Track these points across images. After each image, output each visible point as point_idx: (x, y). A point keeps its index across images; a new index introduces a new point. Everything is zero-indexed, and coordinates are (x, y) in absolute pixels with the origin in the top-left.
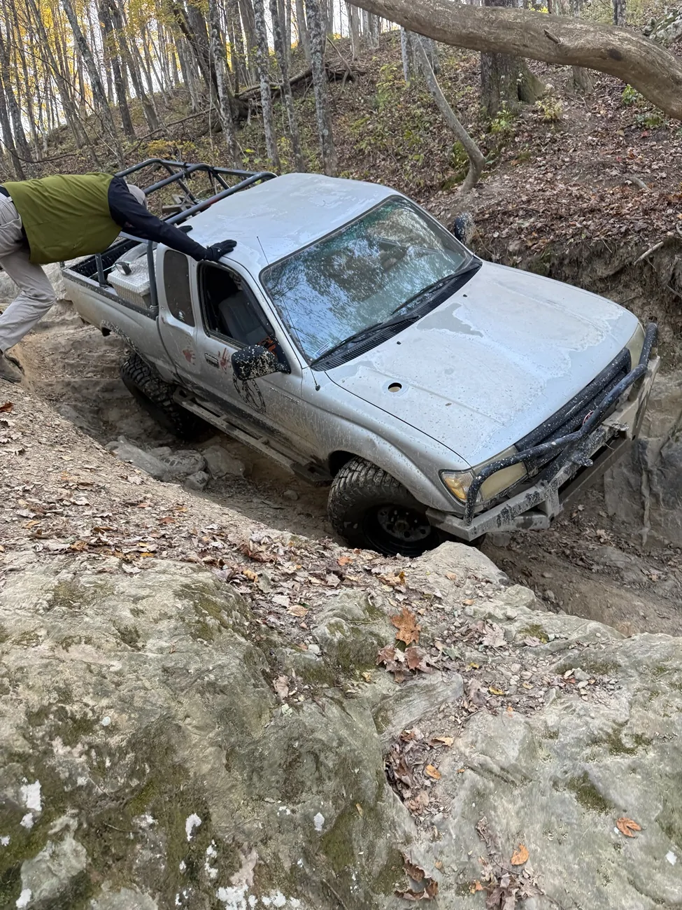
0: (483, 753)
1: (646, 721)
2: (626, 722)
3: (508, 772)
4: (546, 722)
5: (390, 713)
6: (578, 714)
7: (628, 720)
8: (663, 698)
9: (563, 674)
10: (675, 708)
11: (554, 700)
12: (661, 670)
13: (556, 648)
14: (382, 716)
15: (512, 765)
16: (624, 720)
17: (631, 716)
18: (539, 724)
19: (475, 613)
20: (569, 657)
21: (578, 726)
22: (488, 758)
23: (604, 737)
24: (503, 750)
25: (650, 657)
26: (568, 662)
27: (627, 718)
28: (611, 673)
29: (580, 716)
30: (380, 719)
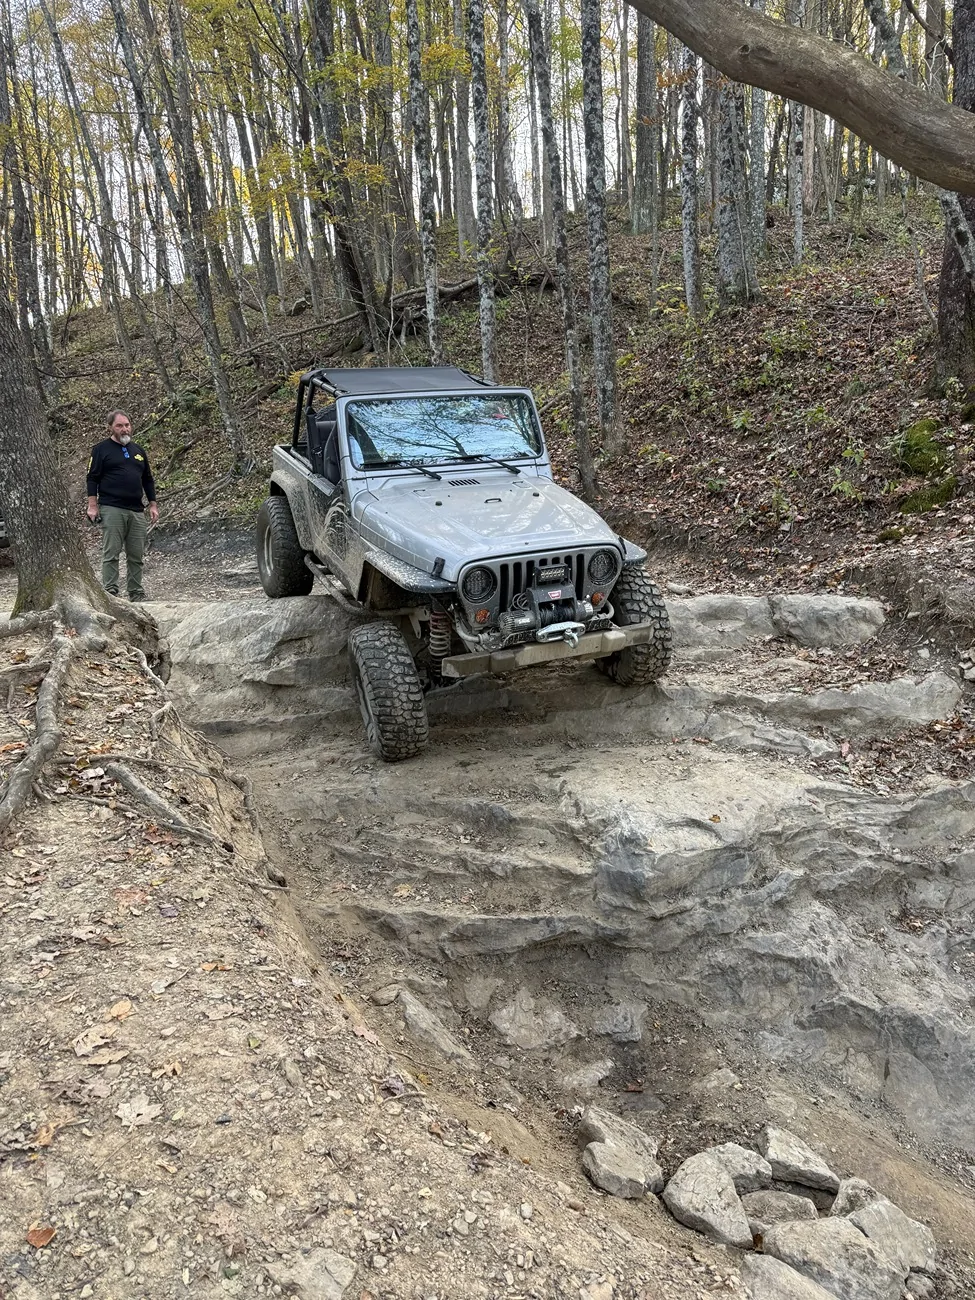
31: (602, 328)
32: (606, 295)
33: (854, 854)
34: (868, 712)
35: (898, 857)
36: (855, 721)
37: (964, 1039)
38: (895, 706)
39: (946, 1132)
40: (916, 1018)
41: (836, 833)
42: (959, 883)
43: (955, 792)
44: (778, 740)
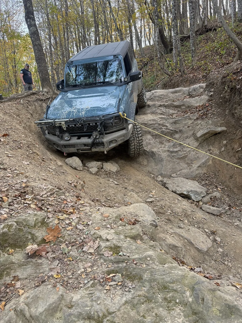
0: (27, 305)
1: (126, 316)
2: (113, 313)
3: (33, 319)
4: (73, 298)
5: (12, 271)
6: (92, 299)
7: (115, 312)
8: (153, 305)
9: (109, 275)
10: (154, 314)
11: (89, 287)
12: (165, 288)
13: (116, 260)
14: (7, 272)
15: (36, 316)
16: (113, 311)
17: (119, 310)
18: (68, 299)
19: (95, 233)
20: (118, 267)
21: (87, 306)
22: (27, 308)
23: (96, 318)
24: (38, 306)
25: (164, 278)
26: (117, 269)
27: (115, 310)
28: (136, 281)
29: (92, 301)
30: (5, 273)
31: (192, 34)
32: (193, 26)
33: (162, 128)
34: (186, 105)
35: (171, 129)
36: (184, 107)
37: (161, 155)
38: (192, 103)
39: (152, 170)
40: (153, 152)
41: (159, 124)
42: (183, 134)
43: (189, 116)
44: (164, 111)
